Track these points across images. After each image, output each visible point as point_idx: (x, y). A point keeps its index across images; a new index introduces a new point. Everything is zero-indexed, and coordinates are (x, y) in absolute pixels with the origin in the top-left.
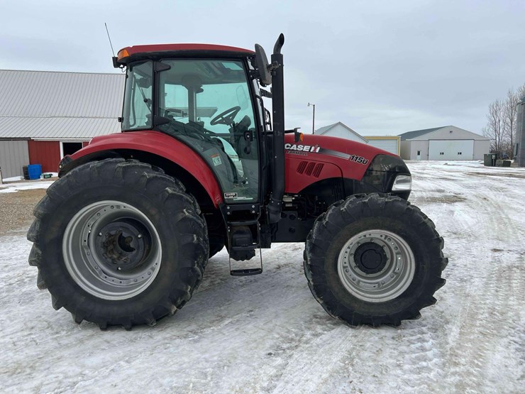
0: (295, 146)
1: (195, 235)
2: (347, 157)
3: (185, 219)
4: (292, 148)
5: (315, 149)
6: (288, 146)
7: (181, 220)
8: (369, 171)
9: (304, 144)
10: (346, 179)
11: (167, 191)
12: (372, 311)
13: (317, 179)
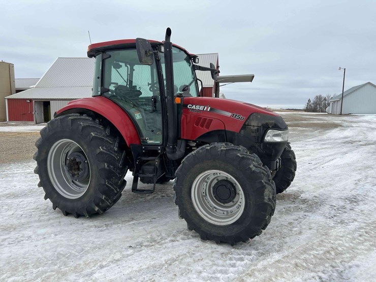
0: (194, 106)
1: (106, 164)
2: (229, 114)
3: (101, 152)
4: (192, 108)
5: (207, 109)
6: (190, 106)
7: (99, 153)
8: (245, 126)
9: (200, 105)
10: (227, 131)
11: (91, 135)
12: (213, 230)
13: (208, 131)
